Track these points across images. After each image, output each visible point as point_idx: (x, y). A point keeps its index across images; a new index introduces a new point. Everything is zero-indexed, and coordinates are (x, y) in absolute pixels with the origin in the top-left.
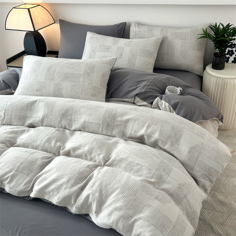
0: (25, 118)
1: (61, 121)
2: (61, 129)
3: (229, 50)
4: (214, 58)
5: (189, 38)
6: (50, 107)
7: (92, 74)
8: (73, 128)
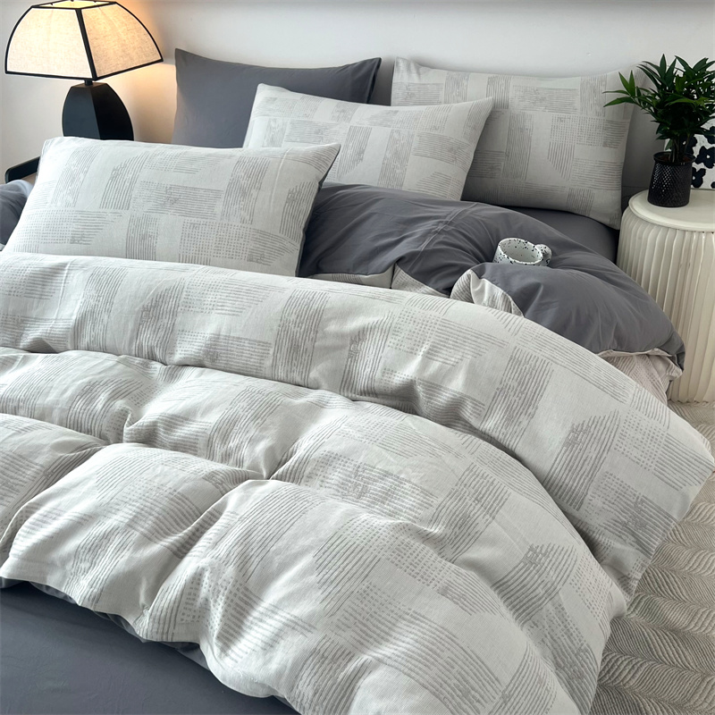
0: (22, 321)
1: (137, 333)
2: (138, 360)
3: (703, 148)
4: (655, 170)
5: (578, 105)
6: (105, 286)
7: (254, 192)
8: (178, 356)
